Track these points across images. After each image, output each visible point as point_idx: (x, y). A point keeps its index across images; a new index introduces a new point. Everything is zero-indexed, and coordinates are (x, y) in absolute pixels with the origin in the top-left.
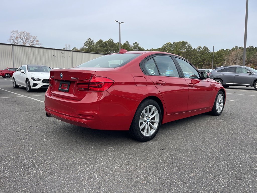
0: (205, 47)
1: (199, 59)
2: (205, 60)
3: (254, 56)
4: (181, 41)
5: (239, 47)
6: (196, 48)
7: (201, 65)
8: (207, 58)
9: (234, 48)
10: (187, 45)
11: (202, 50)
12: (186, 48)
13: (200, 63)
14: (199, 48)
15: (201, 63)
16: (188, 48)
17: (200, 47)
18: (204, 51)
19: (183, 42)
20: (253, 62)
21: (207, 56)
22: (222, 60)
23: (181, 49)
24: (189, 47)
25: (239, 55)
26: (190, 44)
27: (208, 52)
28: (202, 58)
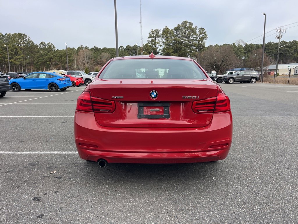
0: (49, 43)
1: (46, 57)
2: (53, 59)
3: (100, 57)
4: (17, 33)
5: (84, 46)
6: (39, 44)
7: (48, 64)
8: (54, 57)
9: (79, 47)
10: (27, 39)
11: (46, 46)
12: (25, 43)
13: (46, 62)
14: (42, 43)
15: (48, 63)
16: (28, 43)
17: (44, 43)
18: (50, 49)
19: (20, 35)
20: (100, 63)
21: (54, 54)
22: (72, 60)
23: (19, 44)
24: (29, 41)
25: (86, 55)
26: (29, 38)
27: (54, 49)
28: (48, 56)
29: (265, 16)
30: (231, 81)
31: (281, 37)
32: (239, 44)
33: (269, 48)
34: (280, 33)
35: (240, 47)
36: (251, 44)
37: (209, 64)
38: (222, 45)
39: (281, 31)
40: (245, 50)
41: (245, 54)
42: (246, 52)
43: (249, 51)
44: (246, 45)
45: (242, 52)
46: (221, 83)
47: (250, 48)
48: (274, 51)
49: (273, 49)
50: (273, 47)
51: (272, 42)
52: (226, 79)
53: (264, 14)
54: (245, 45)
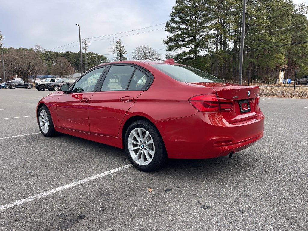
29: (79, 27)
30: (56, 88)
31: (86, 49)
32: (37, 50)
33: (69, 57)
34: (86, 45)
35: (38, 52)
36: (50, 52)
37: (12, 69)
38: (18, 48)
39: (86, 43)
40: (45, 57)
41: (45, 61)
42: (46, 59)
43: (49, 58)
44: (46, 52)
45: (43, 58)
46: (44, 90)
47: (50, 55)
48: (73, 60)
49: (72, 58)
50: (72, 57)
51: (71, 52)
52: (50, 86)
53: (78, 25)
54: (44, 52)
